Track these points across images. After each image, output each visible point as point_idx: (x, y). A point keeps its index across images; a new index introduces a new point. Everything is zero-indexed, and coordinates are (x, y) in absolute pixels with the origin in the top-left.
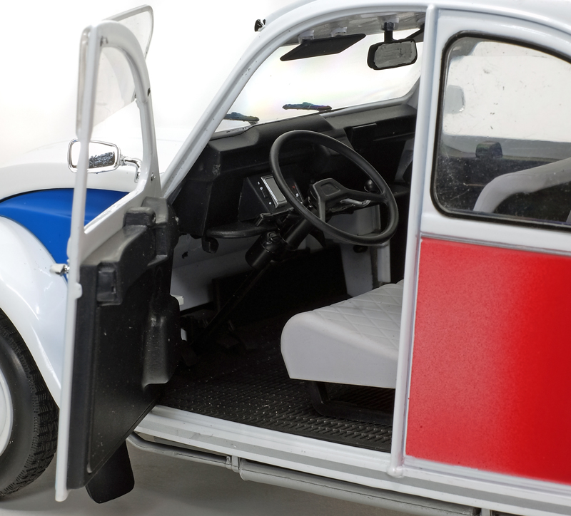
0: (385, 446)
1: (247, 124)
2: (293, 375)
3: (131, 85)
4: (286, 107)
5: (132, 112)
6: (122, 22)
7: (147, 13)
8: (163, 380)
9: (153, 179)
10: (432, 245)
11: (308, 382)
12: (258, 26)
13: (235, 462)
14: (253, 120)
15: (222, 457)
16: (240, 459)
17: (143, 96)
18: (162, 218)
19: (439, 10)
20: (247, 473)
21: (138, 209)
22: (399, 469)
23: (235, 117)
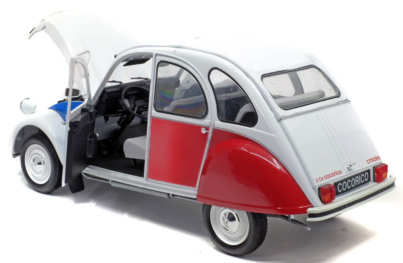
0: (142, 175)
1: (119, 84)
2: (126, 157)
3: (83, 73)
4: (132, 79)
5: (84, 80)
6: (81, 56)
7: (88, 53)
8: (91, 157)
9: (89, 99)
10: (154, 120)
11: (131, 159)
12: (115, 56)
13: (111, 182)
14: (121, 82)
15: (108, 180)
16: (112, 181)
17: (87, 76)
18: (92, 110)
19: (156, 55)
20: (114, 185)
21: (85, 107)
22: (146, 182)
23: (113, 82)
